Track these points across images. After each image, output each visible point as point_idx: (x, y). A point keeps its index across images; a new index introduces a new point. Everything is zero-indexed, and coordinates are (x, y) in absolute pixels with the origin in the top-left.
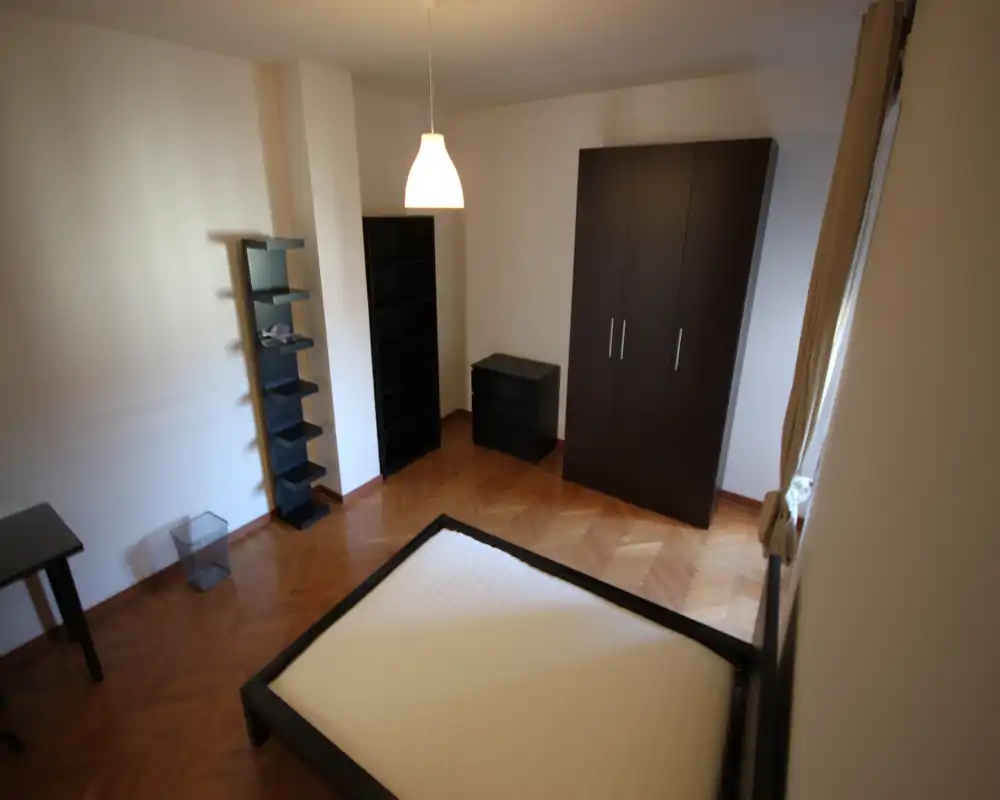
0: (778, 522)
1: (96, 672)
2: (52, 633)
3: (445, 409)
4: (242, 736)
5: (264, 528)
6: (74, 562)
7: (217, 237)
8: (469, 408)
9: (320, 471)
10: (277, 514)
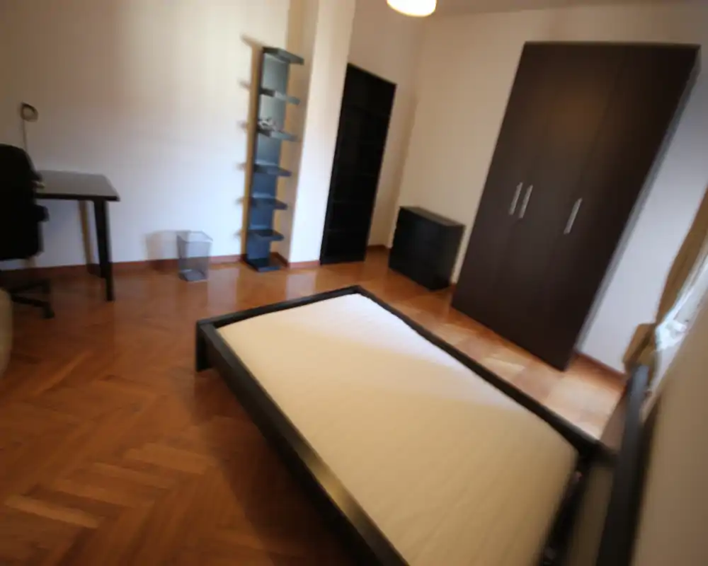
0: (645, 350)
1: (110, 296)
2: (90, 267)
3: (372, 240)
4: (190, 361)
5: (234, 263)
6: (111, 206)
7: (248, 41)
8: (390, 245)
9: (279, 237)
10: (244, 259)
